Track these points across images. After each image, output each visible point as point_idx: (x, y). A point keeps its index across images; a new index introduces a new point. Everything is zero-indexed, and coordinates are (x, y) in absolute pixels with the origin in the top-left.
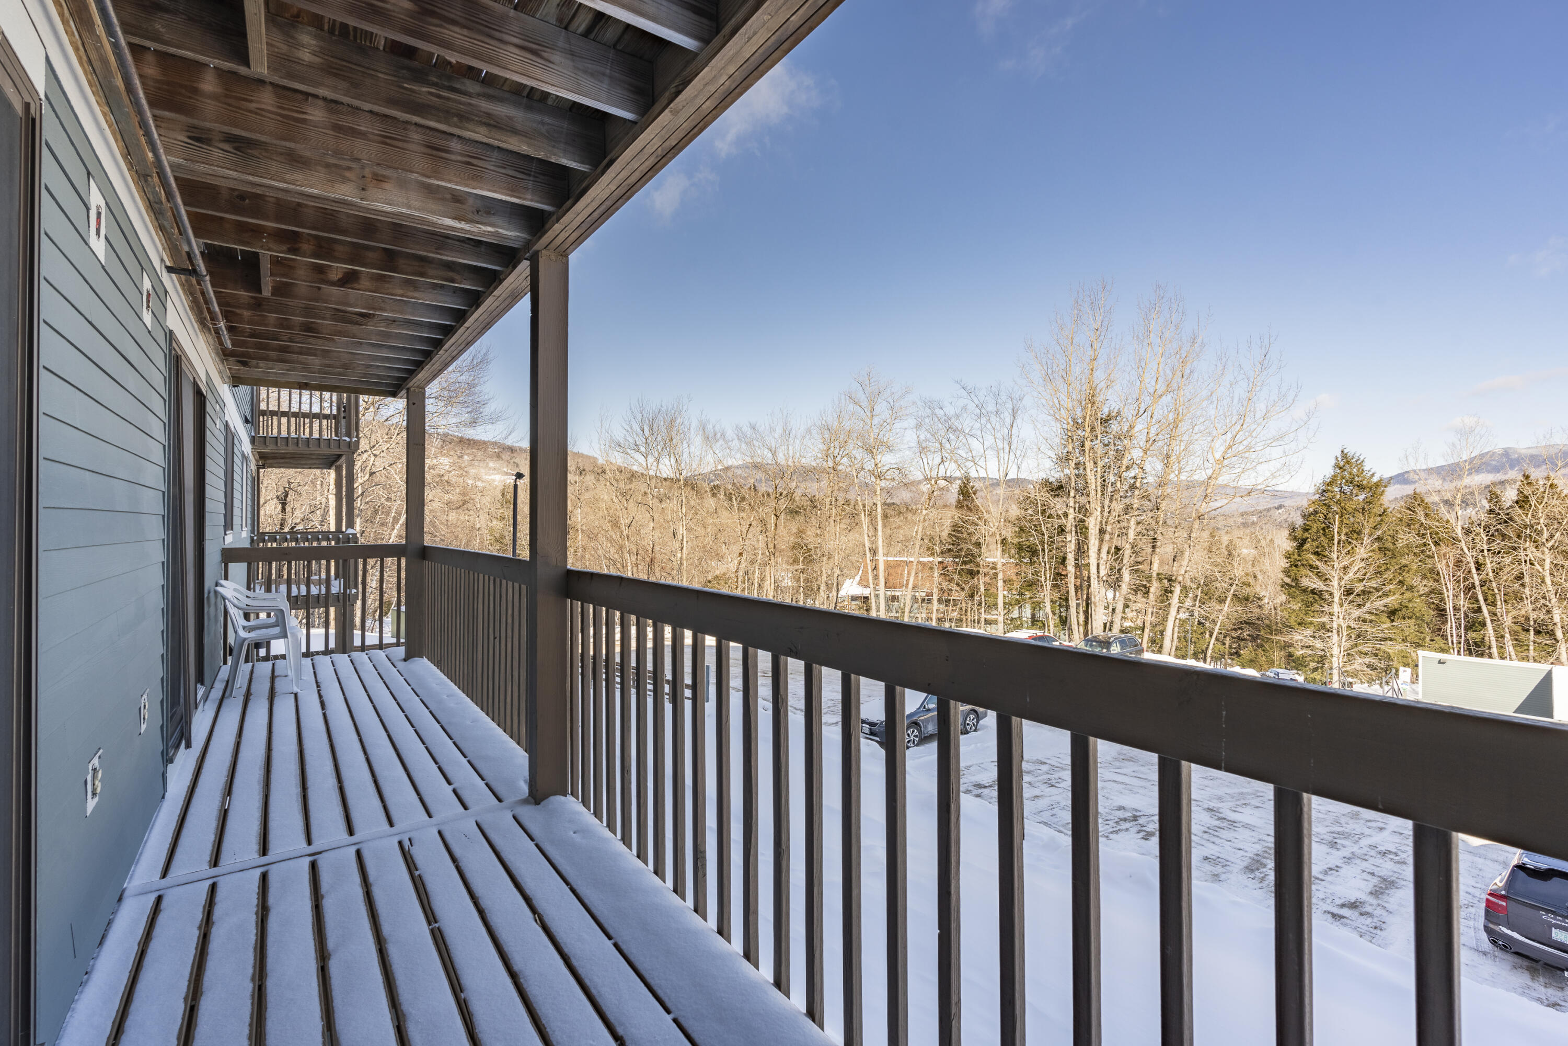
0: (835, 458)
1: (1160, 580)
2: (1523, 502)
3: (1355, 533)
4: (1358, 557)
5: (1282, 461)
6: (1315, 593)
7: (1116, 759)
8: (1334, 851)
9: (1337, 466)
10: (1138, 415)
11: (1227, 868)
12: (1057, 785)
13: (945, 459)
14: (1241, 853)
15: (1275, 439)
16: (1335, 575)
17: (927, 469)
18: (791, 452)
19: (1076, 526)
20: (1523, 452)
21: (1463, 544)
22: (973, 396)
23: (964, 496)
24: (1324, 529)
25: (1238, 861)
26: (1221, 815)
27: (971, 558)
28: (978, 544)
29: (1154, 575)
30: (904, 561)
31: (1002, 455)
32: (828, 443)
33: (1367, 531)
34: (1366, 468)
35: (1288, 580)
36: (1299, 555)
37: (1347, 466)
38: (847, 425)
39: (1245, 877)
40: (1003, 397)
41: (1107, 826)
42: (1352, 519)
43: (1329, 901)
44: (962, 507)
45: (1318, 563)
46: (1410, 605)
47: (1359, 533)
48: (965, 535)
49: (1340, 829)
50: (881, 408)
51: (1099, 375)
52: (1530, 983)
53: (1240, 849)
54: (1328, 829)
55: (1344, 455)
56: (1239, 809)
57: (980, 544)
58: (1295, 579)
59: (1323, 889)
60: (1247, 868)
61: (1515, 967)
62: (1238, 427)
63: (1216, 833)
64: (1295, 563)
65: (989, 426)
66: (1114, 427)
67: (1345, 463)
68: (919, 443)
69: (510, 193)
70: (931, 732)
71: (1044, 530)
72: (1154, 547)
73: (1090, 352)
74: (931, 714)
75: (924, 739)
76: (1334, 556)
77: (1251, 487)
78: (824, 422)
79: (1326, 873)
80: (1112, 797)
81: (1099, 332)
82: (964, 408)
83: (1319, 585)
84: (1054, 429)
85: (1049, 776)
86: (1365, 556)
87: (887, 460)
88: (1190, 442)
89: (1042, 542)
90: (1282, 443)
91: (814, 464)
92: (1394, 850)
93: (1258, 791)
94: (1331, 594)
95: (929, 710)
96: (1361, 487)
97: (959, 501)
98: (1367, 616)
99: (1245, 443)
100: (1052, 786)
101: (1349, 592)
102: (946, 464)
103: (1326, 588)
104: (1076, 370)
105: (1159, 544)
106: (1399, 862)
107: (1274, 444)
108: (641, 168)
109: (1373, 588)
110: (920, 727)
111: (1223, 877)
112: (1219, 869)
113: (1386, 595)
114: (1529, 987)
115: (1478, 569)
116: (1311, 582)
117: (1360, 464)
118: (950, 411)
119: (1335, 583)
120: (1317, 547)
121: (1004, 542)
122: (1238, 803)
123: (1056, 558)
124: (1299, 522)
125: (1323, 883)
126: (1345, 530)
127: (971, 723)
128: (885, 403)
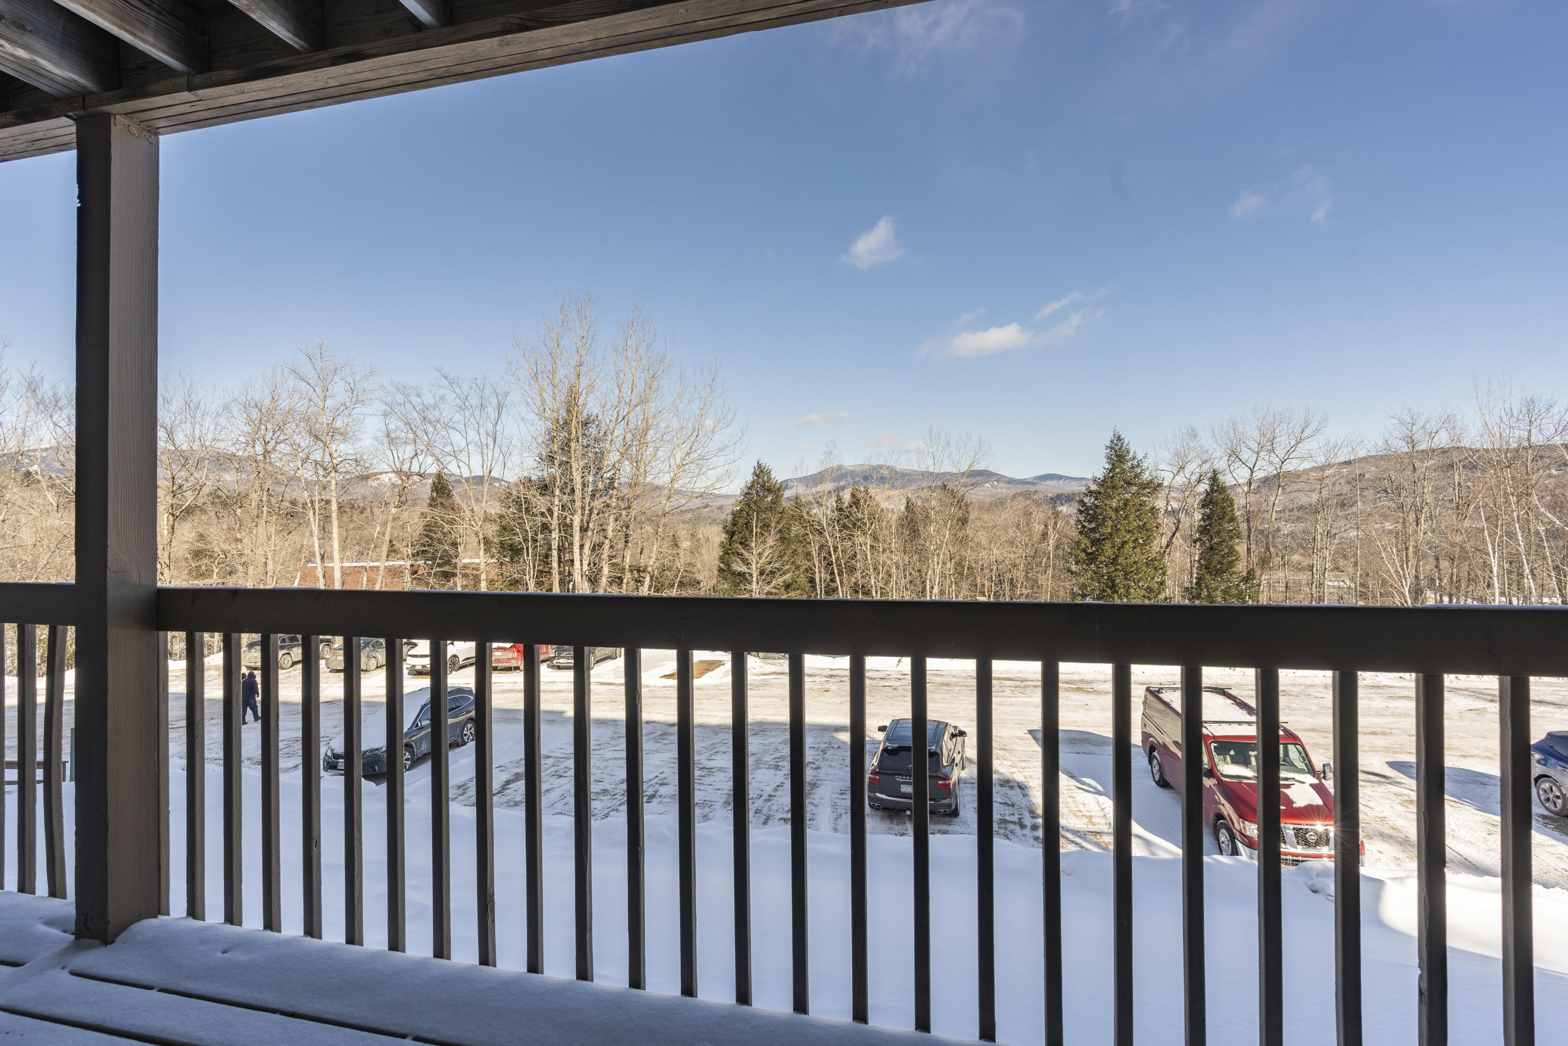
0: (267, 443)
1: (631, 571)
2: (856, 502)
3: (766, 526)
4: (768, 545)
5: (726, 468)
6: (740, 575)
7: (612, 739)
8: (778, 772)
9: (755, 474)
10: (617, 422)
11: (713, 807)
12: (565, 775)
13: (419, 452)
14: (720, 792)
15: (720, 450)
16: (753, 559)
17: (397, 462)
18: (197, 432)
19: (559, 524)
20: (848, 468)
21: (826, 533)
22: (454, 386)
23: (437, 493)
24: (746, 524)
25: (719, 799)
26: (701, 766)
27: (447, 560)
28: (455, 545)
29: (627, 567)
30: (362, 567)
31: (485, 451)
32: (256, 427)
33: (773, 525)
34: (773, 477)
35: (722, 566)
36: (730, 545)
37: (761, 474)
38: (284, 404)
39: (725, 810)
40: (488, 391)
41: (615, 801)
42: (764, 516)
43: (781, 810)
44: (436, 506)
45: (743, 551)
46: (798, 580)
47: (769, 526)
48: (439, 535)
49: (779, 755)
50: (339, 392)
51: (584, 382)
52: (890, 826)
53: (719, 789)
54: (772, 757)
55: (759, 466)
56: (713, 757)
57: (456, 544)
58: (728, 565)
59: (776, 803)
60: (725, 803)
61: (882, 819)
62: (693, 439)
63: (700, 782)
64: (728, 553)
65: (472, 420)
66: (593, 430)
67: (761, 472)
68: (388, 435)
69: (119, 22)
70: (425, 752)
71: (528, 528)
72: (626, 542)
73: (577, 357)
74: (424, 732)
75: (416, 762)
76: (753, 545)
77: (702, 490)
78: (249, 397)
79: (776, 790)
80: (615, 773)
81: (584, 340)
82: (442, 398)
83: (742, 568)
84: (539, 428)
85: (556, 768)
86: (772, 544)
87: (343, 449)
88: (656, 449)
89: (526, 540)
90: (725, 454)
91: (233, 449)
92: (812, 761)
93: (723, 739)
94: (751, 575)
95: (422, 728)
96: (769, 490)
97: (432, 499)
98: (773, 590)
99: (699, 452)
100: (561, 776)
101: (761, 573)
102: (421, 458)
103: (748, 571)
104: (561, 373)
105: (631, 539)
106: (816, 769)
107: (719, 454)
108: (396, 78)
109: (776, 568)
110: (413, 749)
111: (711, 815)
112: (707, 810)
113: (785, 573)
114: (890, 829)
115: (834, 551)
116: (739, 567)
117: (769, 473)
118: (428, 399)
119: (754, 566)
120: (742, 538)
121: (487, 541)
122: (712, 752)
123: (540, 556)
124: (730, 518)
125: (775, 798)
126: (760, 525)
127: (469, 733)
128: (342, 383)
